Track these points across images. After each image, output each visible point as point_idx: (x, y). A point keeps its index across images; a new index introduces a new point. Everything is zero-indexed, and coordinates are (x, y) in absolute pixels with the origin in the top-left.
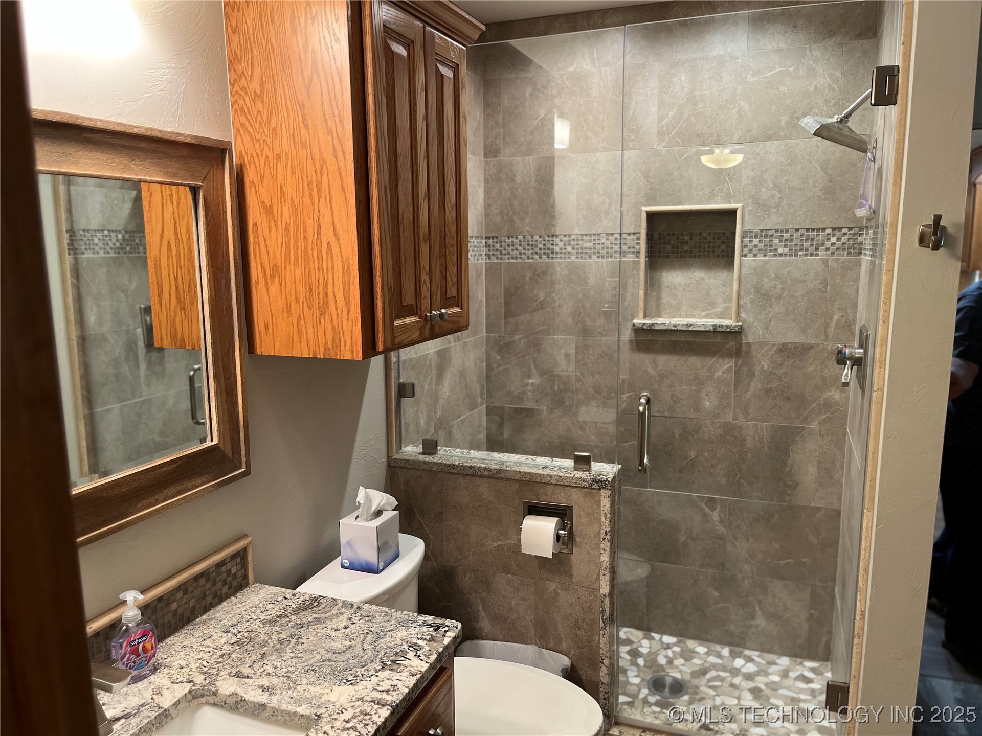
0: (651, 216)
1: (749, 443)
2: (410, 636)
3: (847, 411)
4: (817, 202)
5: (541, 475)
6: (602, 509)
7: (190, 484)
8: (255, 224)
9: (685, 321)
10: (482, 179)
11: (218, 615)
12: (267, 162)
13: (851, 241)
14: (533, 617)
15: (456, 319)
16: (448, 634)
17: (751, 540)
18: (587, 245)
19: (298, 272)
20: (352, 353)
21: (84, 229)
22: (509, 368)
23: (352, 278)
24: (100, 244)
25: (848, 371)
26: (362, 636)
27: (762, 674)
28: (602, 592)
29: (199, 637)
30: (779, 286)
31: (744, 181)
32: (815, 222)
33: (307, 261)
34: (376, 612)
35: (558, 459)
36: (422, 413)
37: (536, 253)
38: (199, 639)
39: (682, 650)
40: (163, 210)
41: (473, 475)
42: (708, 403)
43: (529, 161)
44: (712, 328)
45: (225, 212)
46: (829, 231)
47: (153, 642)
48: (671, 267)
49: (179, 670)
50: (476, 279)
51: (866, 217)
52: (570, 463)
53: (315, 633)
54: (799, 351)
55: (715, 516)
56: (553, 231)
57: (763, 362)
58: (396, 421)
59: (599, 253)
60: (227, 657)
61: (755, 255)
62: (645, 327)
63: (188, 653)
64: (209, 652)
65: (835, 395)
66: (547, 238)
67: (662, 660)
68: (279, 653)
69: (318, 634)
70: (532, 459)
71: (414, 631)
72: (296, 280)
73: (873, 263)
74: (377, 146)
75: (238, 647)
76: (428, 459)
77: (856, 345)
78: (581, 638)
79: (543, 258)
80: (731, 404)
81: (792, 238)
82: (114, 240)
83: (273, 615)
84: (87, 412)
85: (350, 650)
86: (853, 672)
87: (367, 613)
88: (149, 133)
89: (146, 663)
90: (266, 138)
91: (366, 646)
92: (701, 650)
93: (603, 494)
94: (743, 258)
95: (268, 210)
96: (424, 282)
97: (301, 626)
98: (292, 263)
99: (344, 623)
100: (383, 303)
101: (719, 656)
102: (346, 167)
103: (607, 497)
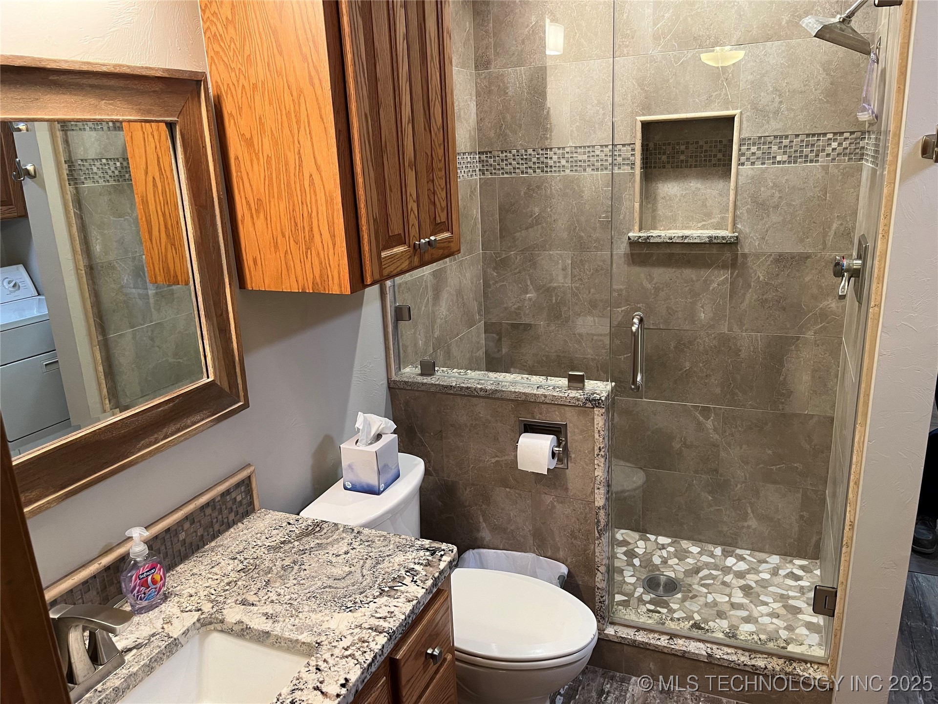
0: (646, 126)
1: (743, 354)
2: (407, 561)
3: (843, 320)
4: (819, 106)
5: (535, 395)
6: (596, 426)
7: (189, 421)
8: (237, 158)
9: (680, 233)
10: (474, 93)
11: (225, 542)
12: (244, 92)
13: (853, 146)
14: (531, 528)
15: (446, 245)
16: (444, 558)
17: (744, 447)
18: (580, 158)
19: (282, 206)
20: (341, 287)
21: (82, 158)
22: (505, 285)
23: (335, 213)
24: (100, 173)
25: (845, 283)
26: (362, 562)
27: (752, 572)
28: (596, 505)
29: (207, 565)
30: (777, 195)
31: (742, 85)
32: (815, 127)
33: (290, 194)
34: (375, 536)
35: (552, 378)
36: (419, 334)
37: (530, 167)
38: (207, 566)
39: (676, 550)
40: (145, 145)
41: (470, 396)
42: (703, 315)
43: (521, 71)
44: (707, 240)
45: (205, 147)
46: (830, 136)
47: (161, 573)
48: (667, 178)
49: (189, 598)
50: (470, 196)
51: (868, 121)
52: (564, 382)
53: (317, 559)
54: (796, 261)
55: (709, 424)
56: (547, 144)
57: (759, 272)
58: (394, 344)
59: (593, 165)
60: (234, 585)
61: (753, 163)
62: (640, 240)
63: (197, 581)
64: (217, 579)
65: (833, 304)
66: (541, 152)
67: (657, 560)
68: (283, 580)
69: (320, 560)
70: (528, 378)
71: (411, 555)
72: (281, 214)
73: (874, 172)
74: (355, 72)
75: (244, 574)
76: (427, 380)
77: (855, 254)
78: (577, 547)
79: (537, 173)
80: (726, 316)
81: (791, 144)
82: (113, 169)
83: (277, 541)
84: (100, 338)
85: (350, 576)
86: (841, 579)
87: (367, 537)
88: (117, 70)
89: (156, 593)
90: (241, 68)
91: (365, 572)
92: (695, 550)
93: (596, 412)
94: (740, 167)
95: (249, 143)
96: (412, 209)
97: (304, 552)
98: (276, 197)
99: (345, 549)
100: (369, 236)
101: (712, 555)
102: (323, 96)
103: (600, 415)
